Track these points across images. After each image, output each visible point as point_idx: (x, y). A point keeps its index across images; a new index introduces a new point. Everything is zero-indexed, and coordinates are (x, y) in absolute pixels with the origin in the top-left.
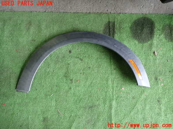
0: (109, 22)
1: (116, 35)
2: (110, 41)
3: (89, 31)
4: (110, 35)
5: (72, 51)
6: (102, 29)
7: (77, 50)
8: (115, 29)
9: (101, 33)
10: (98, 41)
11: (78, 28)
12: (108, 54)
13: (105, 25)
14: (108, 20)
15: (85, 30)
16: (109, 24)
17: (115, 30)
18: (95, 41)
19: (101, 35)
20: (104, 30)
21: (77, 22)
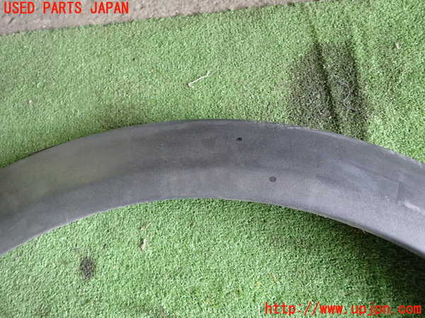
0: (317, 47)
1: (378, 121)
2: (354, 170)
3: (203, 115)
4: (335, 123)
5: (100, 262)
6: (280, 94)
7: (137, 253)
8: (361, 83)
9: (280, 116)
10: (273, 179)
11: (133, 107)
12: (348, 255)
13: (295, 69)
14: (308, 39)
15: (182, 111)
16: (320, 61)
17: (366, 90)
18: (248, 184)
19: (286, 133)
20: (296, 97)
21: (126, 73)
